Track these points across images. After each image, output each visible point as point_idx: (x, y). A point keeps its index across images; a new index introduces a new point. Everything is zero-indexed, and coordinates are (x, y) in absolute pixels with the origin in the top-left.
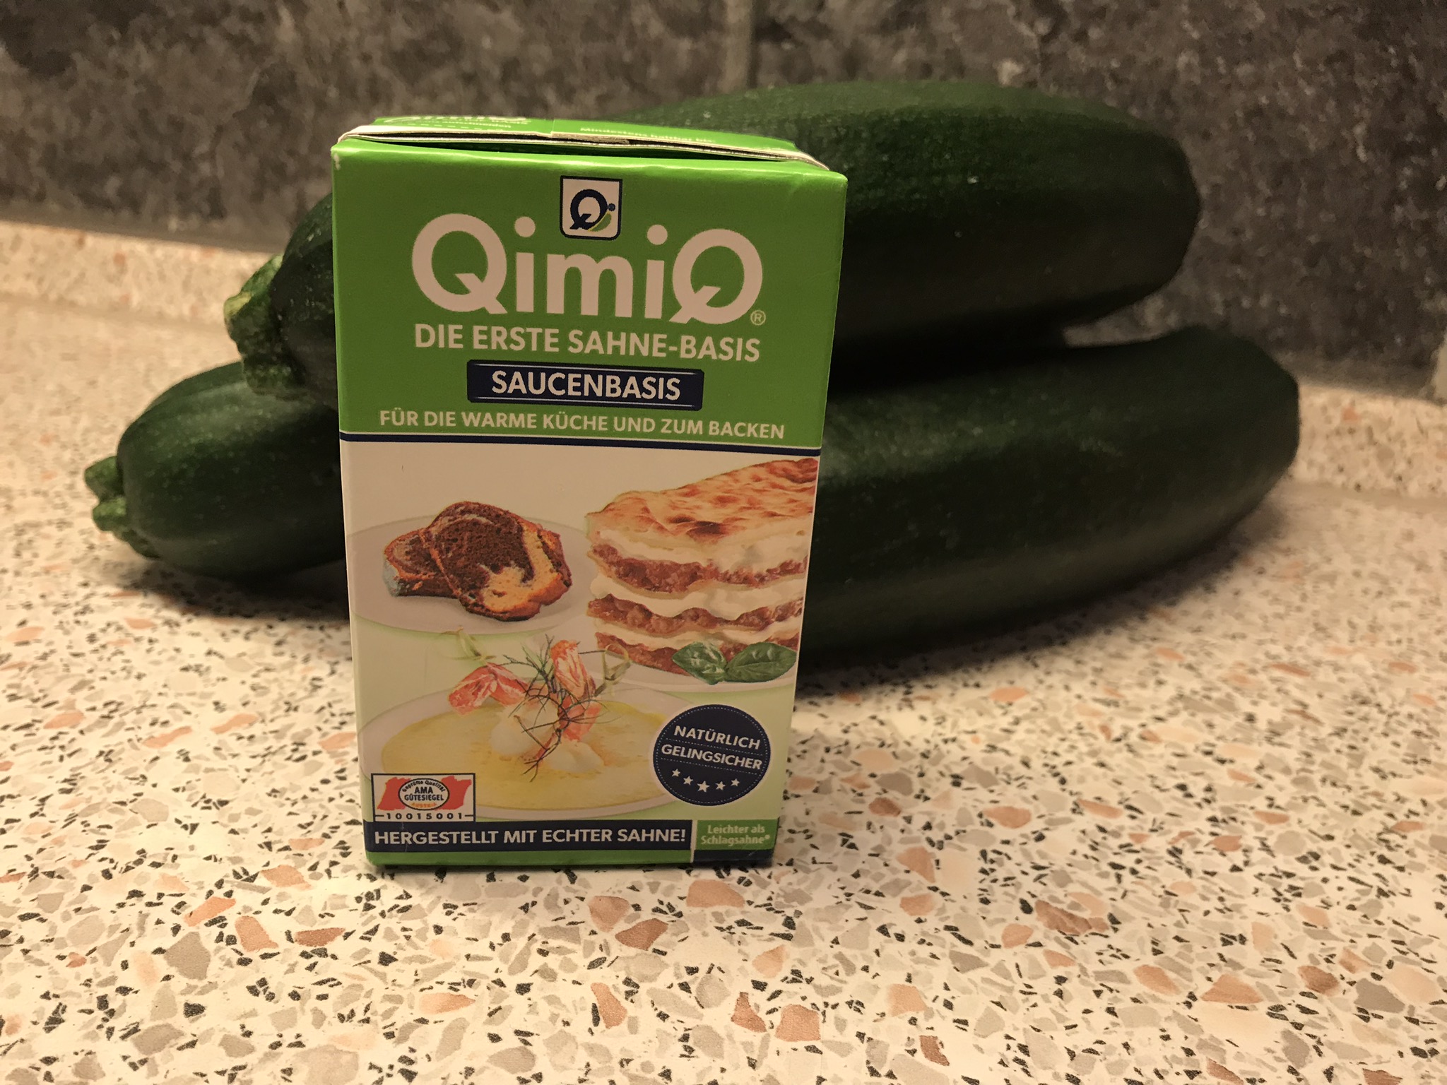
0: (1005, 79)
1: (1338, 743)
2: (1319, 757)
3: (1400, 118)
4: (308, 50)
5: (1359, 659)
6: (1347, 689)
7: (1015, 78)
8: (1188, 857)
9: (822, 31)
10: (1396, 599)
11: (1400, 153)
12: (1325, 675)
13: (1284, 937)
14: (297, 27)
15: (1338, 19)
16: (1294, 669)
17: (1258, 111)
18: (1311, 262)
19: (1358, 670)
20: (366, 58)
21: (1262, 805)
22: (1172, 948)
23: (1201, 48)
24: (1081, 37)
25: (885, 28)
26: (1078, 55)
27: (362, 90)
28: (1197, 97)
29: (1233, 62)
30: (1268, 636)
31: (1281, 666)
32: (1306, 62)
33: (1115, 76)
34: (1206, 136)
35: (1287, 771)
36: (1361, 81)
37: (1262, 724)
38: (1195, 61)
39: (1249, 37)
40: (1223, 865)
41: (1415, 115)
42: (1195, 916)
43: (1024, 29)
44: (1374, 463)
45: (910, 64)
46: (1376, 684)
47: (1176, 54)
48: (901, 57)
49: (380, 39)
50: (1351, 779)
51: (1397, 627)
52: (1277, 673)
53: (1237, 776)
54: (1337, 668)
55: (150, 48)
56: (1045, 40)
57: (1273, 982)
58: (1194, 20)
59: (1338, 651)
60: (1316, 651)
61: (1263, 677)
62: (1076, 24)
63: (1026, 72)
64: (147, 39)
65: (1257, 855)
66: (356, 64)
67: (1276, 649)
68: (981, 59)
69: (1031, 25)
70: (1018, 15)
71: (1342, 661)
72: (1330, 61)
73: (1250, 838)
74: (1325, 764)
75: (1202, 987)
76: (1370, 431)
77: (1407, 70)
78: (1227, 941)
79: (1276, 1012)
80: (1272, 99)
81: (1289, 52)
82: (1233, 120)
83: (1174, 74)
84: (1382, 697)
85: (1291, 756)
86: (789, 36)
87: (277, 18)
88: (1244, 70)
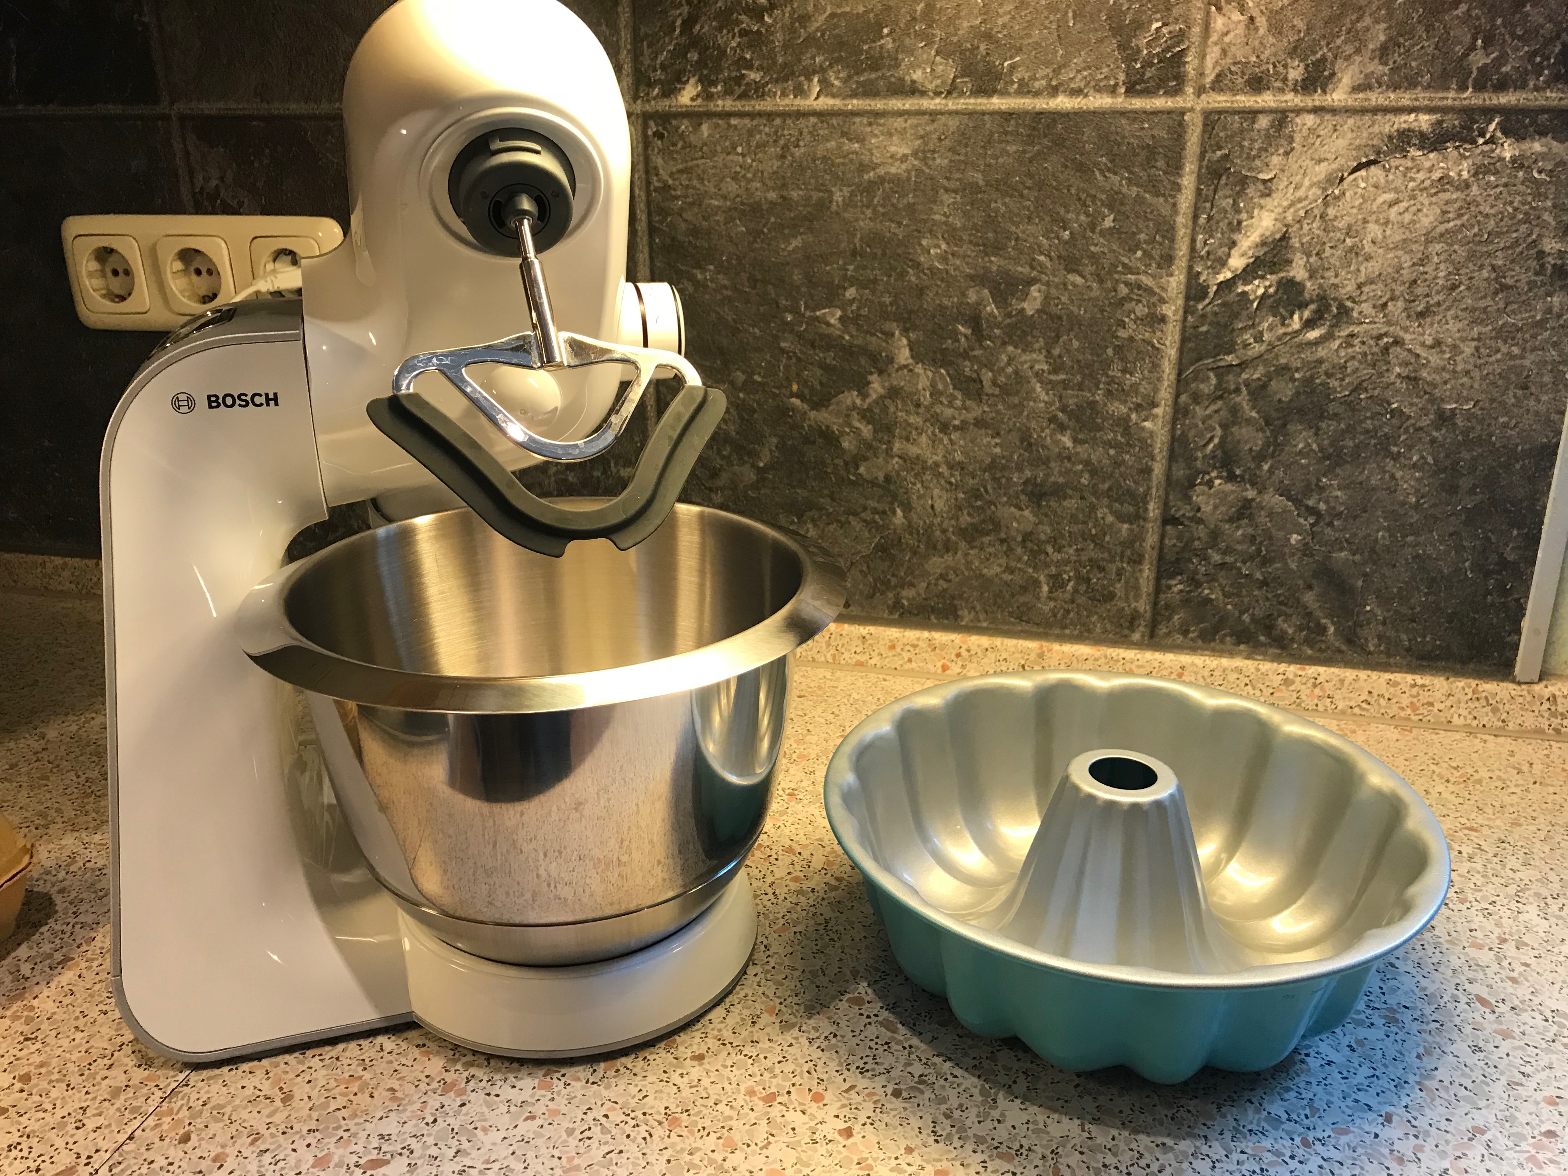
0: (1293, 542)
1: (1495, 860)
2: (1489, 866)
3: (1487, 559)
4: (910, 527)
5: (1498, 822)
6: (1496, 836)
7: (1298, 542)
8: (1450, 905)
9: (1200, 521)
10: (1511, 790)
11: (1487, 574)
12: (1485, 831)
13: (1489, 928)
14: (905, 517)
15: (1453, 518)
16: (1471, 829)
17: (1418, 556)
18: (1450, 622)
19: (1498, 827)
20: (944, 531)
21: (1472, 886)
22: (1454, 934)
23: (1388, 529)
24: (1330, 524)
25: (1231, 520)
26: (1328, 530)
27: (940, 546)
28: (1388, 550)
29: (1404, 536)
30: (1458, 814)
31: (1467, 828)
32: (1439, 535)
33: (1347, 540)
34: (1394, 566)
35: (1478, 872)
36: (1465, 543)
37: (1465, 855)
38: (1387, 535)
39: (1411, 525)
40: (1463, 907)
41: (1494, 557)
42: (1458, 924)
43: (1302, 520)
44: (1490, 714)
45: (1243, 535)
46: (1507, 833)
47: (1378, 531)
48: (1240, 532)
49: (953, 522)
50: (1503, 874)
51: (1512, 805)
52: (1467, 832)
53: (1460, 876)
54: (1490, 827)
55: (815, 525)
56: (1312, 525)
57: (1488, 941)
58: (1385, 518)
59: (1489, 819)
60: (1480, 820)
61: (1460, 834)
62: (1327, 520)
63: (1304, 539)
64: (813, 520)
65: (1474, 903)
66: (938, 533)
67: (1463, 821)
68: (1281, 534)
69: (1306, 520)
70: (1298, 515)
71: (1491, 823)
72: (1451, 535)
73: (1471, 898)
74: (1492, 869)
75: (1466, 945)
76: (1486, 698)
77: (1488, 539)
78: (1471, 931)
79: (1491, 949)
80: (1424, 551)
81: (1431, 532)
82: (1407, 560)
83: (1377, 539)
84: (1510, 839)
85: (1479, 867)
86: (1182, 524)
87: (894, 513)
88: (1410, 539)
